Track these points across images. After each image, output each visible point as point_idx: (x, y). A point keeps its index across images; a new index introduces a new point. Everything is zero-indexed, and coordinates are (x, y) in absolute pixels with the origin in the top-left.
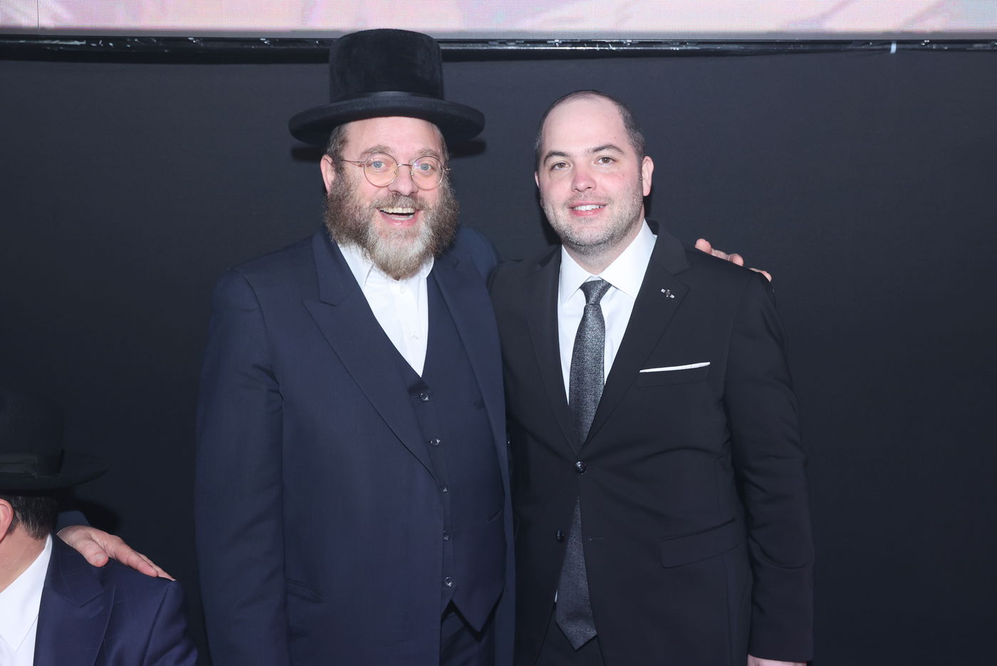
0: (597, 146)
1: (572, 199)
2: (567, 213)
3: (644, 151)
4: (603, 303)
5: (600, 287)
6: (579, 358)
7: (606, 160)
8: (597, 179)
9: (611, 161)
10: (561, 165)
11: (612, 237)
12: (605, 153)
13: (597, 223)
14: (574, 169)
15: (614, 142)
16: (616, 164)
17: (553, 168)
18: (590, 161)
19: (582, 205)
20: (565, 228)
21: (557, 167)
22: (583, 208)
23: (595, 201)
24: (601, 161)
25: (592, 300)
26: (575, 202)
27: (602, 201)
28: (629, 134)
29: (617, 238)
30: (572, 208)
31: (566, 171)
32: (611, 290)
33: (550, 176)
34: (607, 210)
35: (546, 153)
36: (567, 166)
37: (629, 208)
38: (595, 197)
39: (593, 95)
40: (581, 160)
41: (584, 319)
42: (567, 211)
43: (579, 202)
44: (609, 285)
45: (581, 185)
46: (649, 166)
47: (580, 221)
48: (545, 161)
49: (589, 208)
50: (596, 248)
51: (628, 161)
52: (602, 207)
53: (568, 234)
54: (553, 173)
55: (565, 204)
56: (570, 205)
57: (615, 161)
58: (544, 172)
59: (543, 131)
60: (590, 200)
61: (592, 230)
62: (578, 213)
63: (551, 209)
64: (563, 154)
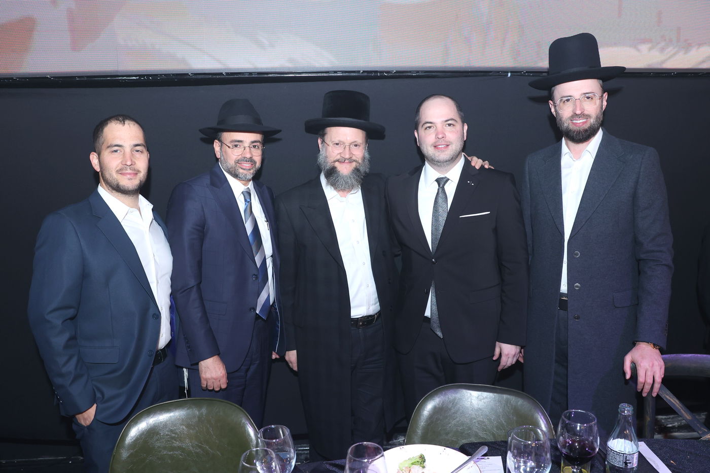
0: (447, 119)
1: (435, 143)
3: (464, 121)
4: (446, 187)
5: (445, 180)
6: (436, 210)
7: (450, 125)
8: (446, 134)
9: (452, 125)
10: (430, 127)
11: (452, 159)
12: (450, 122)
13: (446, 153)
14: (436, 130)
15: (453, 117)
16: (454, 127)
17: (426, 129)
18: (443, 126)
20: (432, 155)
21: (428, 129)
22: (440, 146)
23: (445, 144)
24: (447, 126)
25: (441, 186)
26: (437, 144)
27: (448, 143)
28: (459, 113)
29: (453, 159)
30: (435, 147)
31: (432, 130)
32: (449, 181)
33: (425, 132)
34: (450, 146)
35: (423, 122)
36: (432, 128)
37: (459, 146)
38: (446, 142)
39: (443, 97)
40: (439, 126)
41: (438, 193)
42: (433, 148)
43: (439, 144)
44: (449, 179)
45: (440, 136)
46: (466, 127)
47: (439, 152)
48: (422, 126)
49: (443, 146)
50: (445, 164)
51: (458, 126)
52: (448, 145)
53: (433, 157)
54: (427, 131)
55: (432, 145)
56: (435, 145)
57: (454, 125)
58: (421, 130)
59: (420, 113)
60: (443, 143)
61: (444, 155)
62: (438, 148)
63: (425, 147)
64: (431, 123)
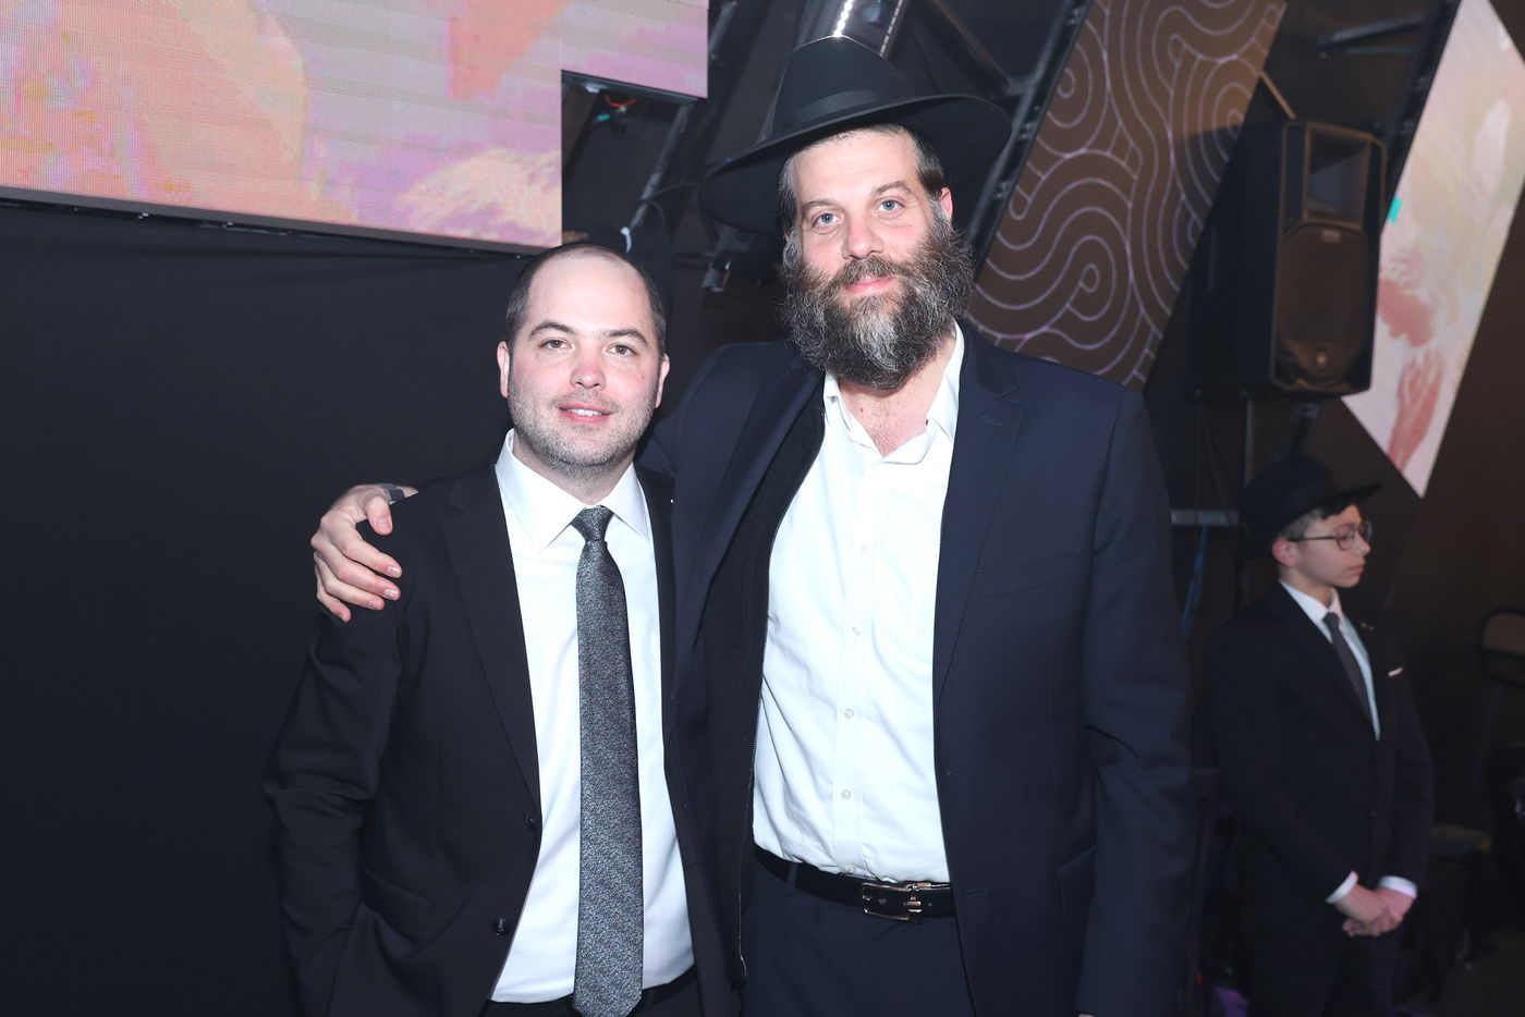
0: (617, 327)
1: (569, 396)
2: (555, 414)
4: (609, 539)
5: (599, 517)
7: (621, 349)
8: (609, 375)
9: (628, 352)
10: (556, 343)
11: (611, 459)
12: (624, 340)
13: (598, 436)
14: (576, 353)
15: (638, 327)
16: (637, 358)
17: (543, 345)
18: (601, 348)
19: (581, 408)
20: (547, 434)
21: (549, 346)
22: (581, 412)
23: (600, 407)
24: (614, 350)
26: (573, 402)
27: (607, 408)
30: (563, 409)
31: (564, 353)
33: (537, 356)
34: (612, 420)
35: (538, 322)
36: (563, 346)
38: (603, 401)
40: (589, 344)
42: (556, 412)
43: (580, 403)
44: (611, 513)
45: (588, 379)
46: (665, 368)
47: (574, 428)
48: (533, 333)
49: (590, 413)
51: (648, 359)
52: (605, 414)
53: (552, 443)
54: (542, 353)
55: (554, 401)
56: (564, 404)
57: (634, 353)
58: (525, 347)
59: (532, 289)
60: (593, 402)
61: (587, 444)
62: (572, 417)
63: (530, 403)
64: (564, 328)
